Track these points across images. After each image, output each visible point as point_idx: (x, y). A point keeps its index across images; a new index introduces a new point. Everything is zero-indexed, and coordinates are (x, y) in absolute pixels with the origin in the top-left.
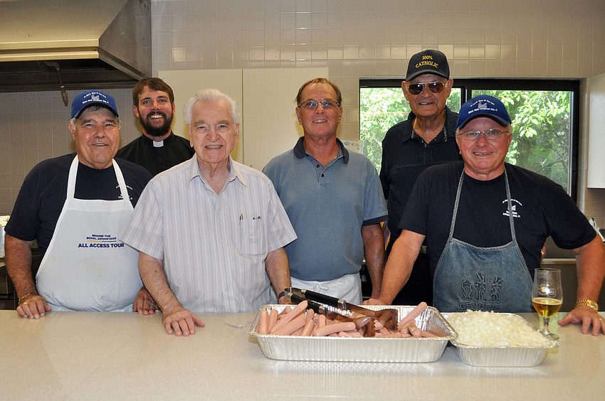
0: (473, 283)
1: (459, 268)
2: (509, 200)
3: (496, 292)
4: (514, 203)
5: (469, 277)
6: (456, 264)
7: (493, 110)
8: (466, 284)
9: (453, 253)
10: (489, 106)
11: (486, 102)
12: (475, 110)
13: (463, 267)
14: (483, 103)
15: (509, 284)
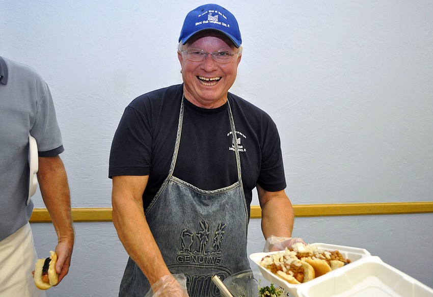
0: (194, 232)
1: (180, 214)
2: (234, 132)
3: (219, 240)
4: (238, 136)
5: (189, 226)
6: (175, 208)
7: (225, 25)
8: (186, 234)
9: (172, 196)
10: (220, 19)
11: (217, 14)
12: (204, 22)
13: (184, 213)
14: (213, 15)
15: (231, 230)
